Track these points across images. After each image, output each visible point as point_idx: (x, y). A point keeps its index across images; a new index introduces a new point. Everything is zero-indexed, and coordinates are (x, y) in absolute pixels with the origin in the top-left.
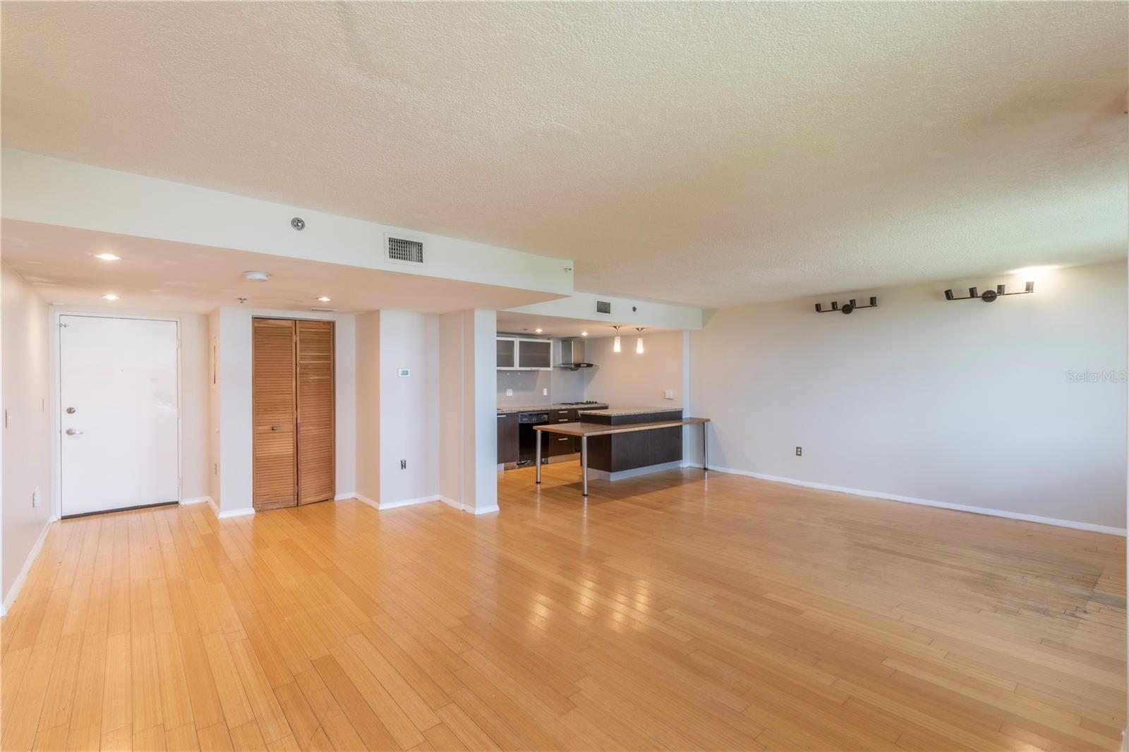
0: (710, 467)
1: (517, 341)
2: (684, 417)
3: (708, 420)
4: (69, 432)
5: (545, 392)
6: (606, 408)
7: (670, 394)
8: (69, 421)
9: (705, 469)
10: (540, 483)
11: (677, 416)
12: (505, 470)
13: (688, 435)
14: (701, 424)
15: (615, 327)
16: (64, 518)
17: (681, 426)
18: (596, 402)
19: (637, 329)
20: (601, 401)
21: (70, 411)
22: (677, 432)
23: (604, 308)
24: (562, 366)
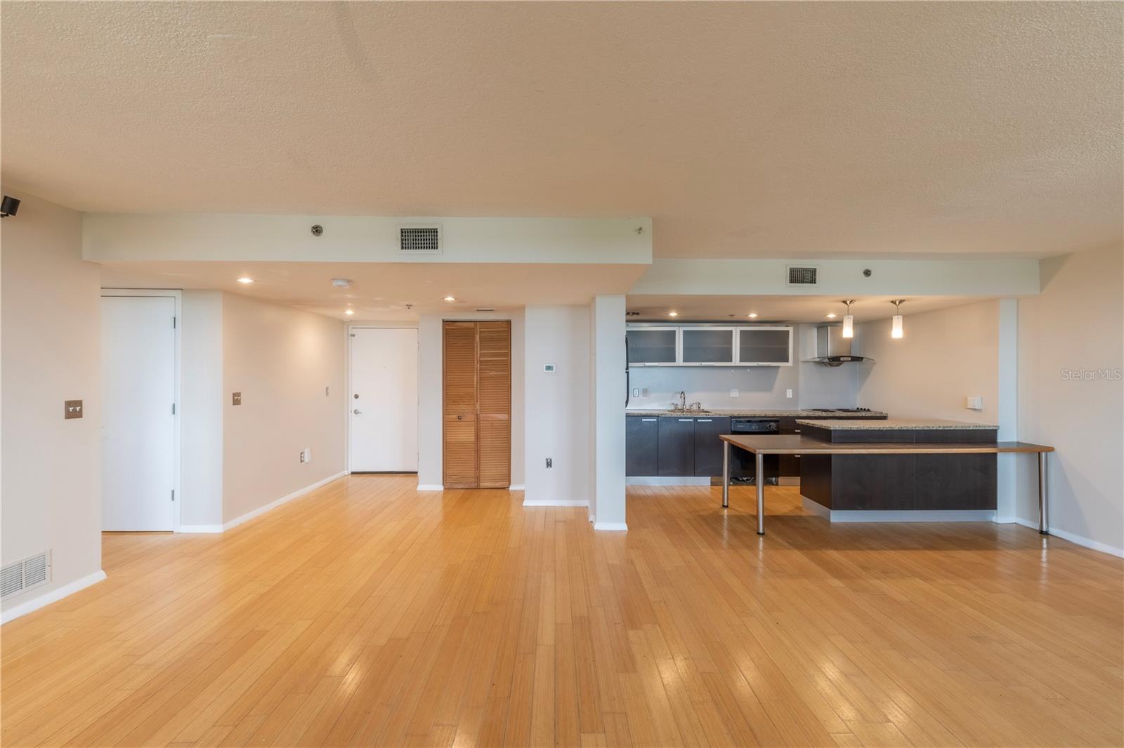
0: (1053, 531)
1: (736, 331)
2: (1000, 440)
3: (1051, 449)
4: (356, 412)
5: (789, 394)
6: (884, 418)
7: (975, 402)
8: (355, 404)
9: (1043, 533)
10: (727, 506)
11: (988, 437)
12: (712, 485)
13: (1010, 471)
14: (1036, 455)
15: (845, 302)
16: (353, 473)
17: (995, 454)
18: (868, 410)
19: (892, 302)
20: (876, 408)
21: (357, 397)
22: (988, 465)
23: (802, 276)
24: (818, 360)
